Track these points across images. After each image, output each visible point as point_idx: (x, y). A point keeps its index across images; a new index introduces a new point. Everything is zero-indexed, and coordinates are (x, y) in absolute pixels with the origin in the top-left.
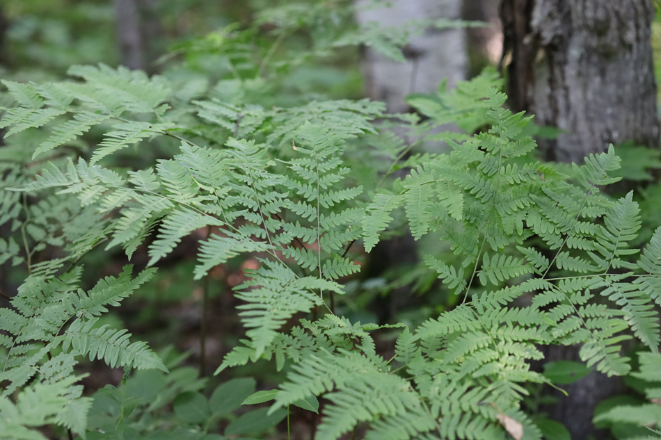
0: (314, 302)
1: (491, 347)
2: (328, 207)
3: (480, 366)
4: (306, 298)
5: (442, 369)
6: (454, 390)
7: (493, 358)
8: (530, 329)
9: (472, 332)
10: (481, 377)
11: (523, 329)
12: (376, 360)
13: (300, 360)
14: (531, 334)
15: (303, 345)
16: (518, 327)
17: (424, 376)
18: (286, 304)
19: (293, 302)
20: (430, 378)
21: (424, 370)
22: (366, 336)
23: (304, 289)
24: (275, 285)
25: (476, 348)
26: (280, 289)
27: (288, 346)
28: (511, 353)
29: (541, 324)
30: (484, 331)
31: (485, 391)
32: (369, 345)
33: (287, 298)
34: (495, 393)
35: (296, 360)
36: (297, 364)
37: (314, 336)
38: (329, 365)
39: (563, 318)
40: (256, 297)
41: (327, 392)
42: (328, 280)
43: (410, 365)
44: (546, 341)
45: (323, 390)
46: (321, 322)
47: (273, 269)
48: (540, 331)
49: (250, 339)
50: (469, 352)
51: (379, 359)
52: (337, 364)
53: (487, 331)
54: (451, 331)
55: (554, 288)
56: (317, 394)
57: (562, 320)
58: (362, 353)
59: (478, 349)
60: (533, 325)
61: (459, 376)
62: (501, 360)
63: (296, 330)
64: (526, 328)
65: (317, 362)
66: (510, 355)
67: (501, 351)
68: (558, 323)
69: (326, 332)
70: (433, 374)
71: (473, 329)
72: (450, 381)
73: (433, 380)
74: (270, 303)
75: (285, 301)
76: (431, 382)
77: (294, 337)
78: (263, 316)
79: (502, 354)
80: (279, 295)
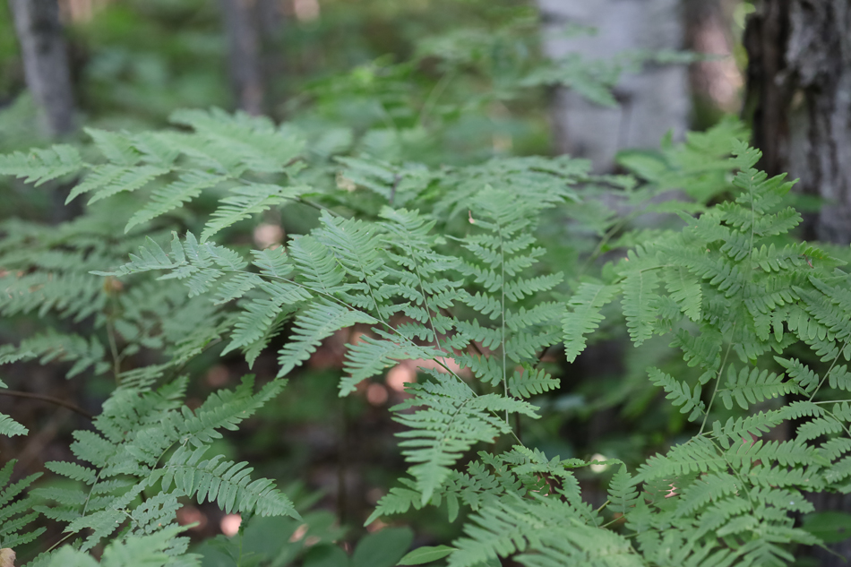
0: (498, 428)
1: (742, 494)
2: (516, 301)
3: (727, 521)
4: (489, 423)
5: (674, 524)
6: (692, 553)
7: (744, 510)
8: (794, 471)
9: (714, 473)
10: (728, 536)
11: (785, 470)
12: (582, 510)
13: (480, 508)
14: (795, 477)
15: (483, 487)
16: (777, 467)
17: (649, 532)
18: (462, 432)
19: (471, 428)
20: (658, 535)
21: (649, 525)
22: (568, 475)
23: (486, 411)
24: (446, 404)
25: (720, 496)
26: (453, 410)
27: (463, 488)
28: (769, 502)
29: (810, 464)
30: (730, 471)
31: (735, 555)
32: (572, 489)
33: (463, 423)
34: (748, 559)
35: (475, 508)
36: (476, 513)
37: (497, 475)
38: (519, 516)
39: (839, 455)
40: (421, 421)
41: (518, 552)
42: (517, 399)
43: (630, 517)
44: (816, 487)
45: (512, 550)
46: (508, 457)
47: (443, 384)
48: (809, 472)
49: (413, 479)
50: (711, 501)
51: (586, 509)
52: (529, 513)
53: (735, 472)
54: (686, 472)
55: (826, 414)
56: (504, 554)
57: (838, 460)
58: (563, 499)
59: (724, 497)
60: (798, 465)
61: (699, 534)
62: (755, 512)
63: (473, 467)
64: (789, 468)
65: (503, 510)
66: (767, 505)
67: (755, 500)
68: (833, 462)
69: (514, 470)
70: (662, 529)
71: (716, 470)
72: (685, 541)
73: (661, 538)
74: (440, 429)
75: (461, 428)
76: (660, 541)
77: (471, 476)
78: (430, 447)
79: (756, 504)
80: (452, 418)
